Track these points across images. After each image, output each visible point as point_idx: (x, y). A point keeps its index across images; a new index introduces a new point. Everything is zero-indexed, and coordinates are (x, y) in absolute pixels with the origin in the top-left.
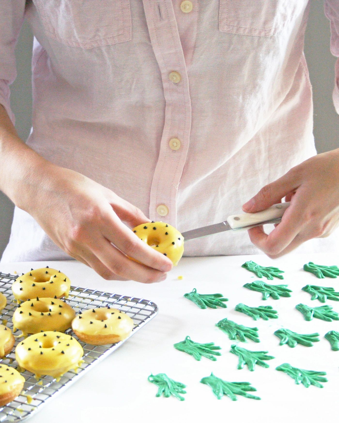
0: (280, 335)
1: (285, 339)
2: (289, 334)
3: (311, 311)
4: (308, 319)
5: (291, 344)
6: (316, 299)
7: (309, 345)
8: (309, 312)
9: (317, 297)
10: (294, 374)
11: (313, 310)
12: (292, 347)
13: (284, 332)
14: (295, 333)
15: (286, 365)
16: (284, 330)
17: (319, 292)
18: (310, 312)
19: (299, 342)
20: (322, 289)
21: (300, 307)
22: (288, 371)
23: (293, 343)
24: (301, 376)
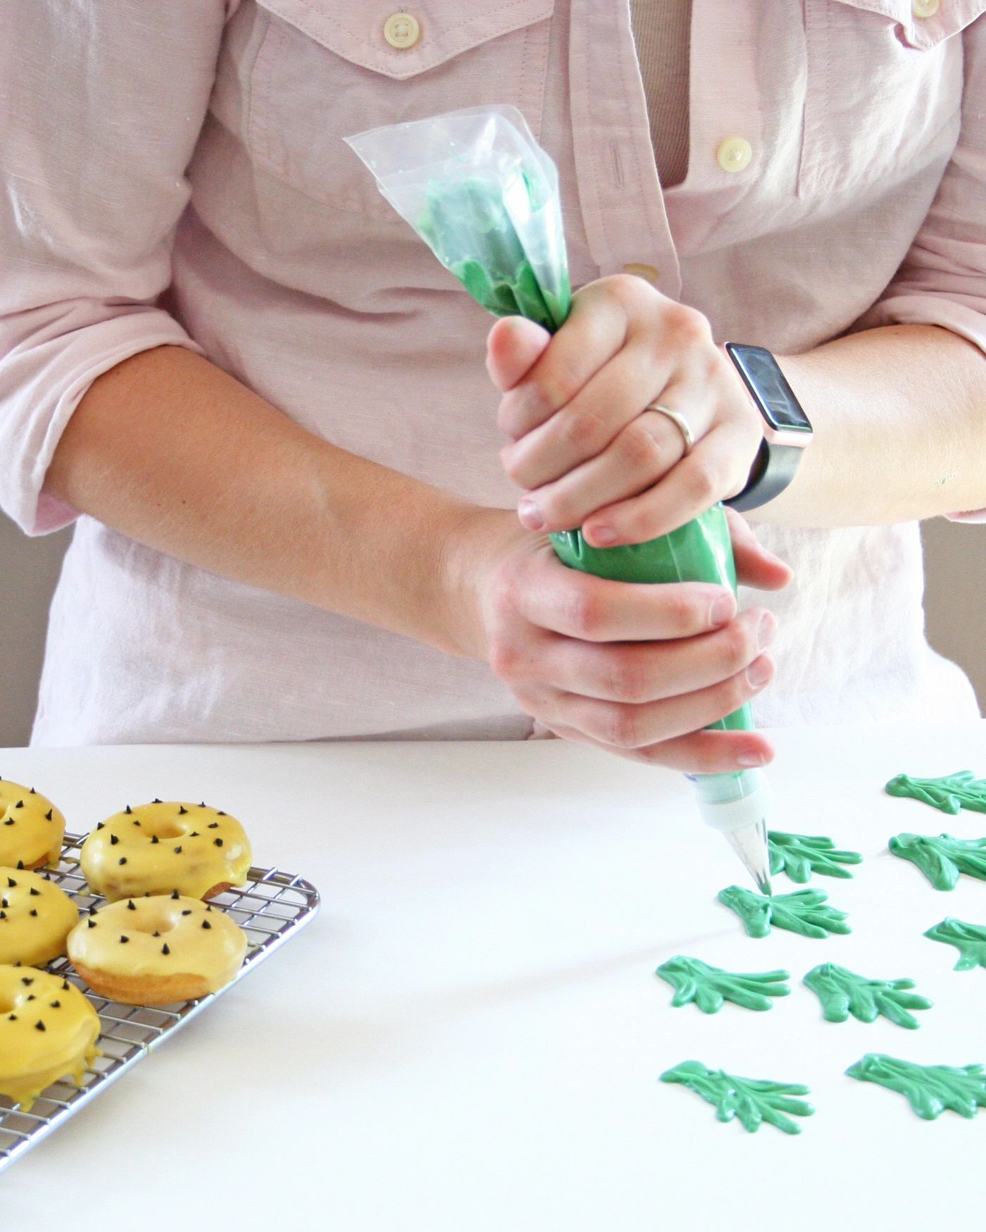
0: (675, 978)
1: (688, 989)
2: (700, 974)
3: (765, 908)
4: (756, 932)
5: (704, 1002)
6: (781, 871)
7: (759, 1007)
8: (758, 910)
9: (782, 865)
10: (716, 1090)
11: (771, 904)
12: (710, 1011)
13: (685, 967)
14: (719, 970)
15: (691, 1067)
16: (685, 963)
17: (789, 851)
18: (761, 911)
19: (728, 995)
20: (797, 842)
21: (731, 897)
22: (696, 1082)
23: (710, 1001)
24: (735, 1095)
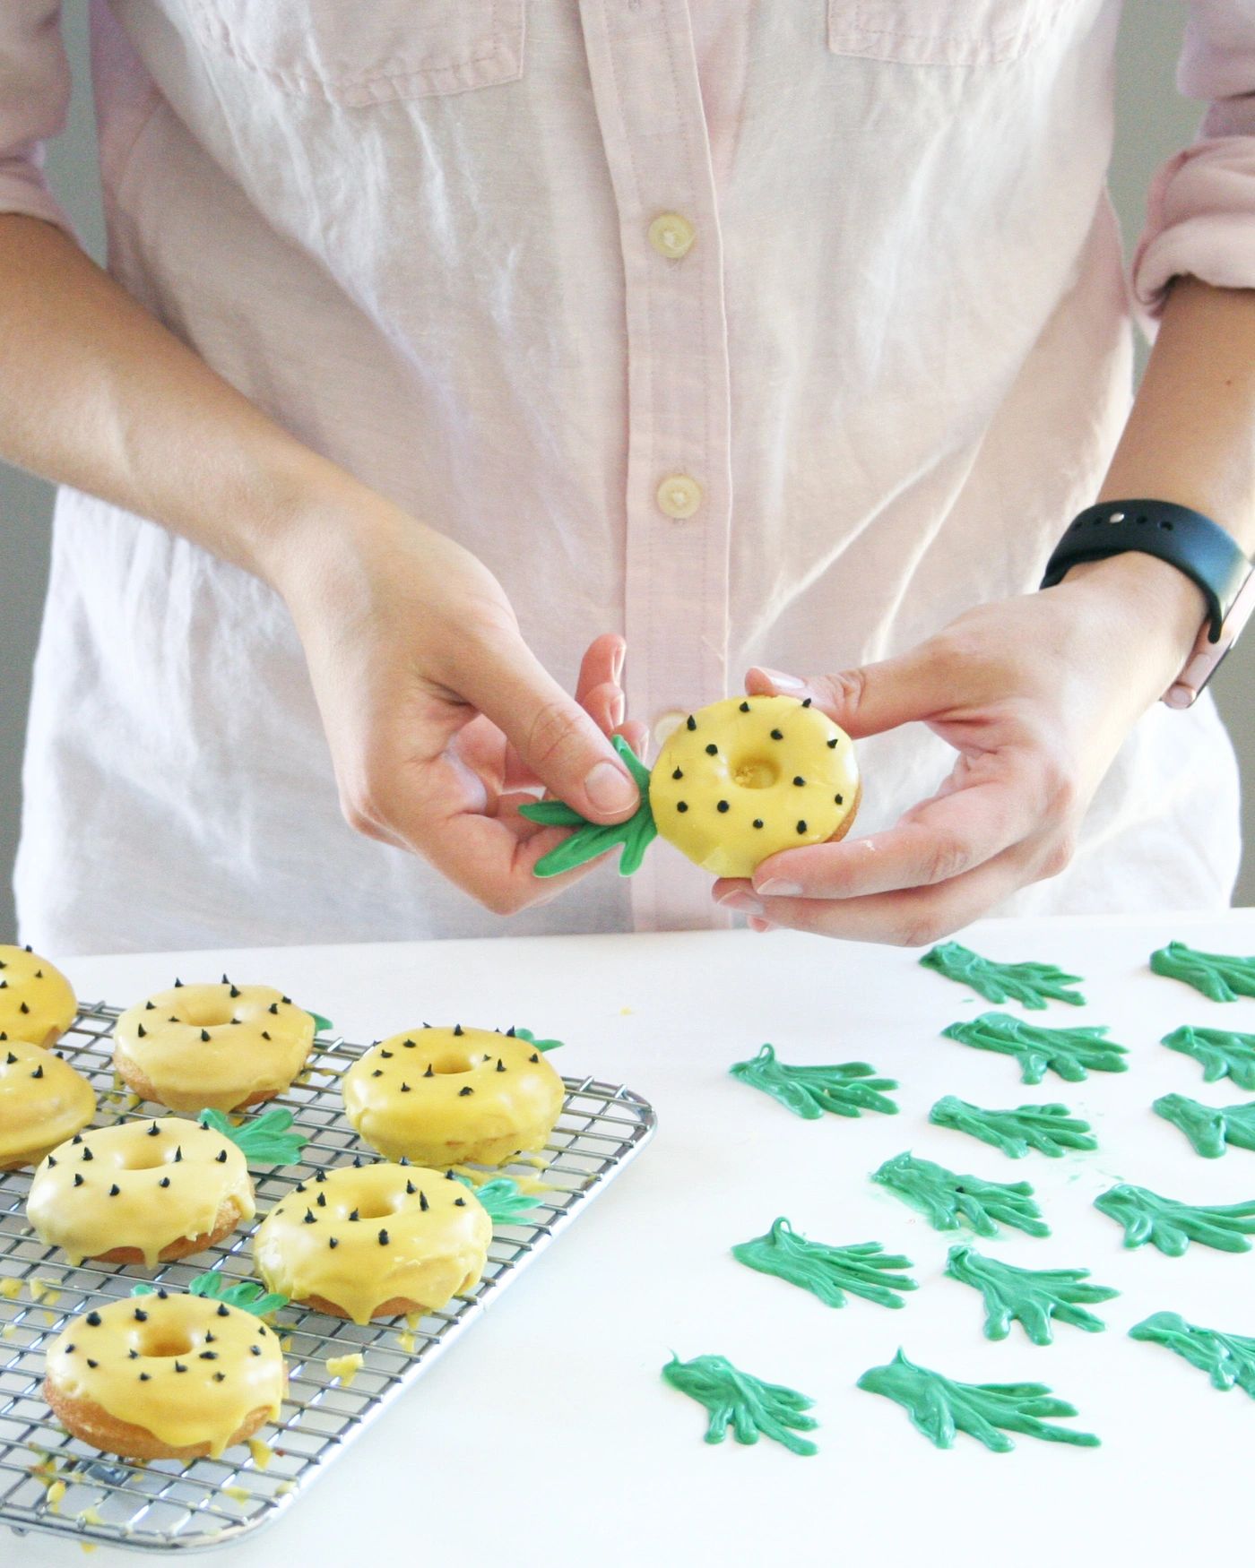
0: (1122, 1213)
1: (1142, 1226)
2: (1154, 1208)
3: (1217, 1122)
4: (1207, 1150)
5: (1165, 1243)
6: (1222, 1077)
7: (1237, 1247)
8: (1207, 1124)
9: (1224, 1068)
10: (1205, 1351)
11: (1225, 1116)
12: (1175, 1253)
13: (1133, 1198)
14: (1175, 1203)
15: (1171, 1320)
16: (1132, 1193)
17: (1231, 1053)
18: (1212, 1125)
19: (1195, 1234)
20: (1237, 1041)
21: (1172, 1108)
22: (1179, 1341)
23: (1174, 1240)
24: (1231, 1358)
